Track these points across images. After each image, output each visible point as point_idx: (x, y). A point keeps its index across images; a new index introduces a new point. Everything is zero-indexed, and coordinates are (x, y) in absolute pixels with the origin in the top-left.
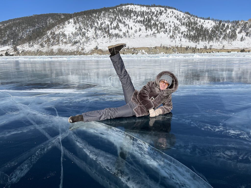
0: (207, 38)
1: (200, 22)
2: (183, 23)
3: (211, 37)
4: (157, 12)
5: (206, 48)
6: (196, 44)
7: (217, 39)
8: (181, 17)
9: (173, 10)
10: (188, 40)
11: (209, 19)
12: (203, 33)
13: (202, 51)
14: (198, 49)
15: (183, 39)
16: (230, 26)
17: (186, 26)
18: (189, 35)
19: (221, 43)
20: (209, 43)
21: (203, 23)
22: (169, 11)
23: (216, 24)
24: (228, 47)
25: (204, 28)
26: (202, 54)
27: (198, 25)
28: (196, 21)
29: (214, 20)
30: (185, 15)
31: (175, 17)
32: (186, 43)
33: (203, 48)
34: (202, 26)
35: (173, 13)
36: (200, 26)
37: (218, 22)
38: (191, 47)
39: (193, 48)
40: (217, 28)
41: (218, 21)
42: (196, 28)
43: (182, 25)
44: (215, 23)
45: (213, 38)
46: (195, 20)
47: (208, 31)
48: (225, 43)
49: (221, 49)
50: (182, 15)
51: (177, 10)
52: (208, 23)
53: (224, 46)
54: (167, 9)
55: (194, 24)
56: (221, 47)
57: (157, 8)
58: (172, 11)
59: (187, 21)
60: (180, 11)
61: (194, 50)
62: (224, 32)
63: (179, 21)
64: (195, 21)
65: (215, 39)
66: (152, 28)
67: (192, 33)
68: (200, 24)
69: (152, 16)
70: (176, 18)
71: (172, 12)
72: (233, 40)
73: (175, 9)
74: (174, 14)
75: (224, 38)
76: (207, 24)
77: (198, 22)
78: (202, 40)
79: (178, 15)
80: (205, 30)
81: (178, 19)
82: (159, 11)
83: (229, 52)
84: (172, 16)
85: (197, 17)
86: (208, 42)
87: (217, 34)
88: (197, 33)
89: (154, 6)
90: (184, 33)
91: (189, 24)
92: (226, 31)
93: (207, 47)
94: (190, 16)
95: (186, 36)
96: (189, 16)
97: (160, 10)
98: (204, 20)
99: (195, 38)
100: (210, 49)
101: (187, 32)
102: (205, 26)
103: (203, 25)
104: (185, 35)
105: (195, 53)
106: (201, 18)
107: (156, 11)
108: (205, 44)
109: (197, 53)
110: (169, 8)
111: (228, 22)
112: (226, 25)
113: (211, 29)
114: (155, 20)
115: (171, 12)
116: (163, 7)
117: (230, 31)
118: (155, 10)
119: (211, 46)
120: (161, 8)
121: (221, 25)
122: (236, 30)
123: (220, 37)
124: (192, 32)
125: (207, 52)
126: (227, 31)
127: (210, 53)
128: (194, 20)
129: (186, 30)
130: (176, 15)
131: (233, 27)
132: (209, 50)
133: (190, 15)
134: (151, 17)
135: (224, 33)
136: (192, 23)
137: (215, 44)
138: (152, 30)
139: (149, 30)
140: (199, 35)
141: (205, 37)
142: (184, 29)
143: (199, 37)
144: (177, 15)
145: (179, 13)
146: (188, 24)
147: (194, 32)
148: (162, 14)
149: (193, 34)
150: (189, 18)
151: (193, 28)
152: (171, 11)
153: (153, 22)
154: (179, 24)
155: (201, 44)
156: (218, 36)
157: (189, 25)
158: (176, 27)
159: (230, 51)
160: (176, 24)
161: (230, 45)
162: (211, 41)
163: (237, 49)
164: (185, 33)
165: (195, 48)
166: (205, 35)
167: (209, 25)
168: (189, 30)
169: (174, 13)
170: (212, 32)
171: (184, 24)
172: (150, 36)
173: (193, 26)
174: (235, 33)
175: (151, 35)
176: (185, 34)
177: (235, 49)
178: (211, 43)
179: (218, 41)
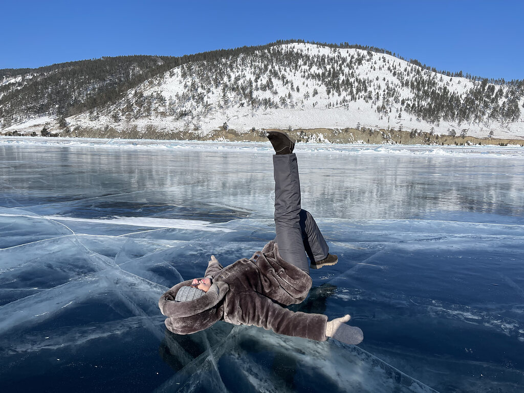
0: (456, 113)
1: (442, 81)
2: (404, 83)
3: (465, 113)
4: (352, 57)
5: (453, 134)
6: (433, 125)
7: (476, 116)
8: (402, 70)
9: (385, 55)
10: (414, 118)
11: (460, 75)
12: (447, 104)
13: (446, 140)
14: (437, 137)
15: (404, 114)
16: (505, 91)
17: (411, 88)
18: (418, 106)
19: (486, 125)
20: (459, 124)
21: (447, 83)
22: (376, 56)
23: (476, 87)
24: (500, 134)
25: (450, 93)
26: (445, 146)
27: (437, 87)
28: (433, 78)
29: (470, 77)
30: (410, 66)
31: (389, 69)
32: (411, 122)
33: (447, 134)
34: (445, 88)
35: (384, 61)
36: (441, 88)
37: (480, 82)
38: (421, 131)
39: (426, 134)
40: (477, 94)
41: (479, 79)
42: (433, 92)
43: (403, 86)
44: (474, 83)
45: (468, 115)
46: (430, 76)
47: (458, 100)
48: (495, 125)
49: (486, 139)
50: (403, 65)
51: (394, 55)
52: (459, 82)
53: (491, 133)
54: (373, 53)
55: (428, 85)
56: (487, 134)
57: (352, 51)
58: (383, 58)
59: (414, 79)
60: (400, 58)
61: (428, 138)
62: (492, 102)
63: (398, 78)
64: (431, 78)
65: (472, 116)
66: (341, 90)
67: (424, 103)
68: (441, 84)
69: (340, 66)
70: (391, 71)
71: (382, 60)
72: (513, 120)
73: (390, 53)
74: (387, 63)
75: (492, 116)
76: (455, 86)
77: (436, 81)
78: (445, 118)
79: (394, 66)
80: (452, 97)
81: (394, 74)
82: (356, 56)
83: (502, 145)
84: (383, 67)
85: (434, 70)
86: (457, 121)
87: (478, 106)
88: (435, 102)
89: (347, 46)
90: (406, 102)
91: (418, 84)
92: (497, 102)
93: (455, 133)
94: (420, 69)
95: (412, 108)
96: (417, 67)
97: (359, 55)
98: (450, 78)
99: (429, 114)
100: (463, 137)
101: (413, 100)
102: (451, 89)
103: (447, 86)
104: (410, 106)
105: (429, 144)
106: (443, 72)
107: (349, 56)
108: (451, 125)
109: (435, 144)
110: (377, 50)
111: (502, 82)
112: (497, 88)
113: (464, 96)
114: (347, 73)
115: (380, 60)
116: (364, 49)
117: (504, 102)
118: (348, 54)
119: (464, 130)
120: (360, 51)
121: (486, 88)
122: (519, 100)
123: (484, 114)
124: (425, 100)
125: (455, 143)
126: (499, 101)
127: (461, 144)
128: (428, 77)
129: (412, 96)
130: (391, 66)
131: (513, 93)
132: (461, 139)
133: (420, 65)
134: (338, 68)
135: (492, 106)
136: (423, 83)
137: (473, 127)
138: (339, 95)
139: (333, 94)
140: (439, 107)
141: (452, 112)
142: (406, 93)
143: (438, 110)
144: (393, 64)
145: (398, 61)
146: (415, 83)
147: (429, 100)
148: (363, 62)
149: (426, 104)
150: (418, 72)
151: (425, 92)
152: (380, 58)
153: (342, 78)
154: (396, 84)
155: (443, 127)
156: (480, 111)
157: (417, 86)
158: (391, 90)
159: (505, 143)
160: (390, 83)
161: (506, 130)
162: (465, 121)
163: (520, 138)
164: (409, 102)
165: (431, 134)
166: (451, 108)
167: (460, 87)
168: (417, 96)
169: (387, 61)
170: (466, 102)
171: (407, 84)
172: (335, 106)
173: (426, 88)
174: (516, 106)
175: (337, 104)
176: (408, 105)
177: (515, 138)
178: (465, 125)
179: (479, 121)
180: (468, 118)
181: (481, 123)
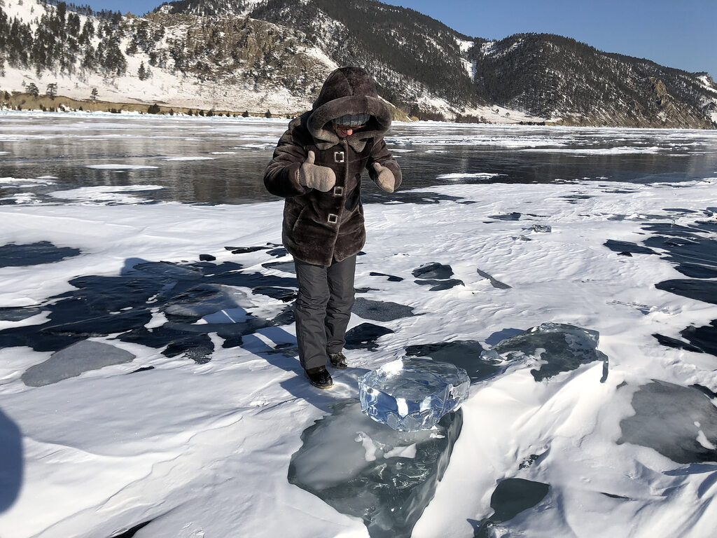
0: (29, 55)
3: (44, 56)
14: (7, 96)
20: (39, 75)
23: (49, 13)
25: (9, 18)
37: (55, 7)
40: (54, 25)
44: (45, 7)
47: (26, 32)
62: (81, 42)
65: (57, 63)
76: (15, 8)
80: (15, 26)
83: (114, 111)
93: (36, 89)
100: (52, 96)
102: (9, 13)
117: (99, 44)
122: (119, 42)
126: (91, 41)
127: (52, 110)
131: (109, 32)
135: (83, 47)
137: (62, 81)
155: (13, 78)
156: (67, 55)
162: (48, 71)
163: (136, 102)
167: (24, 11)
170: (41, 37)
179: (70, 71)
180: (50, 65)
181: (72, 75)
